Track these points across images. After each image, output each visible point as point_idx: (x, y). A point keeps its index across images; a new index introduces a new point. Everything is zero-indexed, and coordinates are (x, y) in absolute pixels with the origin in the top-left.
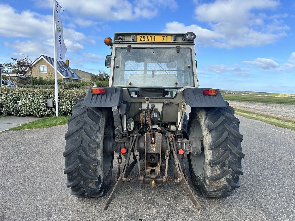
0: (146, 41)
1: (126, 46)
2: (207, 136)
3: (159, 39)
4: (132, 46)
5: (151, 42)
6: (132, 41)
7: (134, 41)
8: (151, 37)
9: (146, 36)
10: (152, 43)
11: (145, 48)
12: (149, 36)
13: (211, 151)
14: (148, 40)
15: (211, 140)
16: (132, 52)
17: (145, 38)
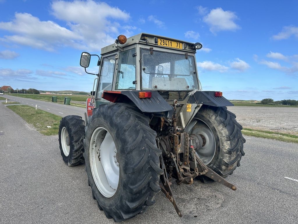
0: (165, 45)
1: (148, 48)
2: (222, 130)
3: (174, 45)
4: (155, 49)
5: (169, 46)
6: (155, 43)
7: (156, 44)
8: (168, 42)
9: (165, 41)
10: (170, 48)
11: (164, 52)
12: (167, 41)
13: (229, 142)
14: (166, 45)
15: (227, 133)
16: (154, 54)
17: (164, 42)
